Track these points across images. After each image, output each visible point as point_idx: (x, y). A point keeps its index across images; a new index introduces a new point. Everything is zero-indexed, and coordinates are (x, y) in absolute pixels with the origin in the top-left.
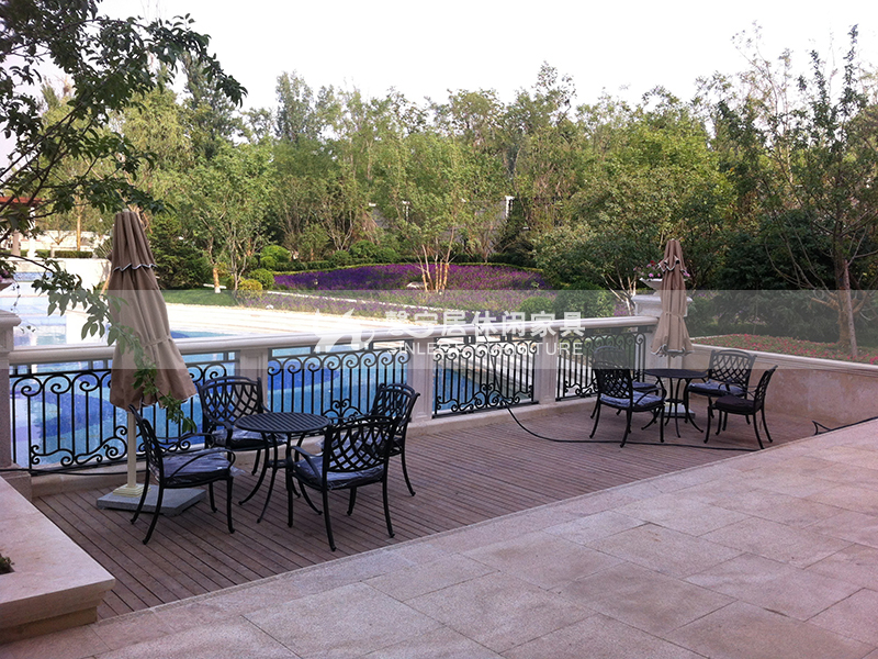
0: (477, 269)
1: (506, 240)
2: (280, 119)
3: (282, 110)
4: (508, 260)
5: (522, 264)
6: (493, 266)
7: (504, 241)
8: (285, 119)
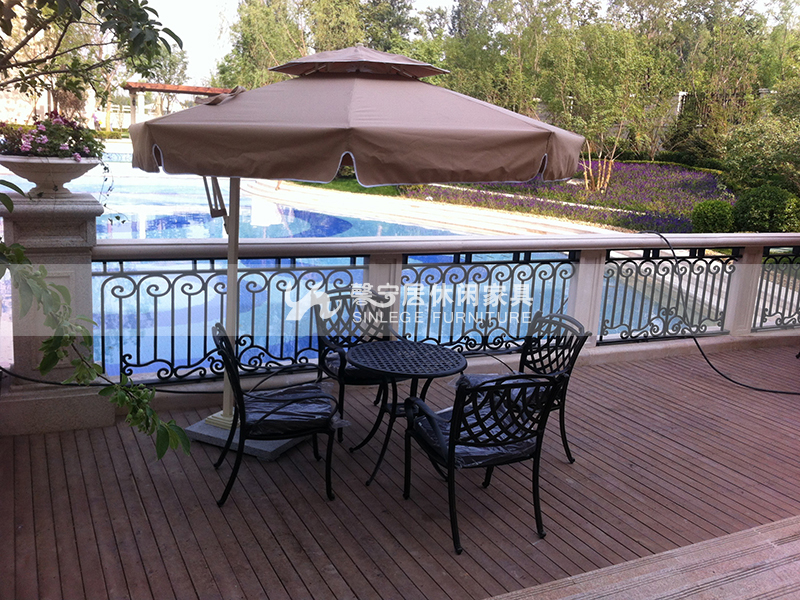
0: (643, 167)
1: (677, 137)
2: (454, 17)
3: (456, 8)
4: (678, 159)
5: (692, 163)
6: (660, 165)
7: (676, 137)
8: (459, 17)
